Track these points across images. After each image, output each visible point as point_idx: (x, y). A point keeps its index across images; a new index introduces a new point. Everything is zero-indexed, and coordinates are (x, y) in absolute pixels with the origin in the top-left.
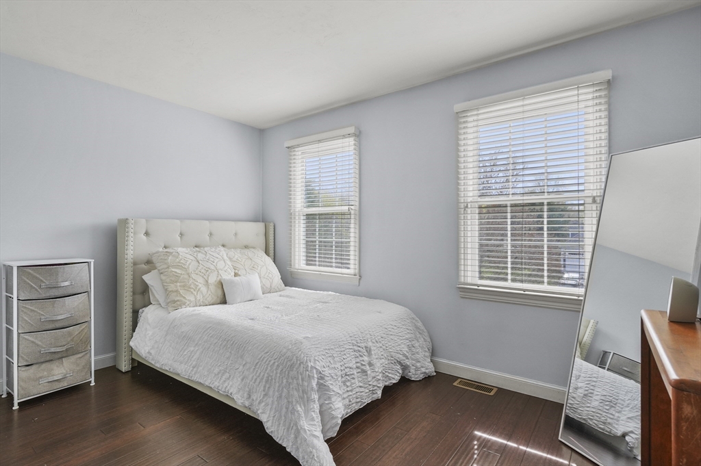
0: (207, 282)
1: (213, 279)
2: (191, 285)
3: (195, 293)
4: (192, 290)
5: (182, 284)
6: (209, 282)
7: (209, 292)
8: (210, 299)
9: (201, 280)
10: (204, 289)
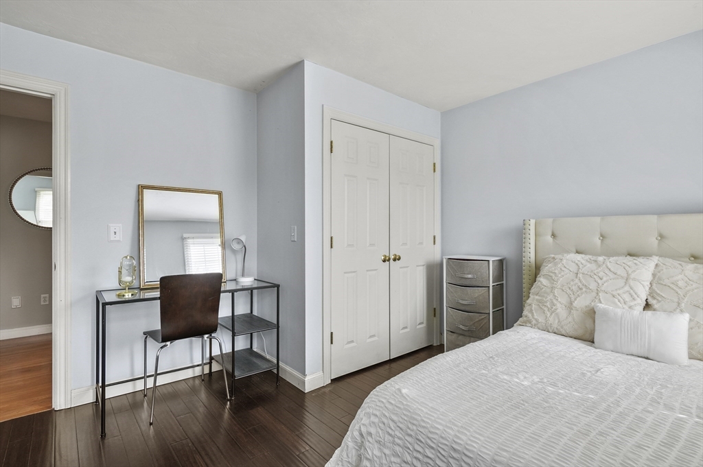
0: (571, 303)
1: (582, 302)
2: (546, 302)
3: (549, 314)
4: (546, 309)
5: (540, 298)
6: (575, 304)
7: (570, 319)
8: (568, 329)
9: (563, 299)
10: (561, 311)
